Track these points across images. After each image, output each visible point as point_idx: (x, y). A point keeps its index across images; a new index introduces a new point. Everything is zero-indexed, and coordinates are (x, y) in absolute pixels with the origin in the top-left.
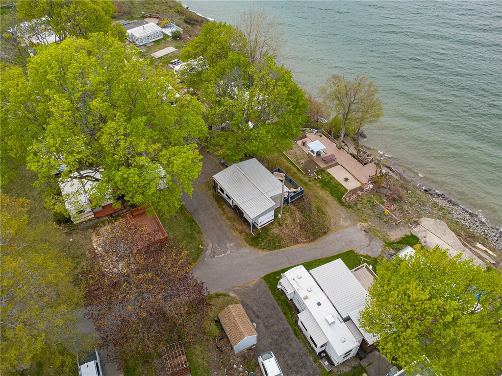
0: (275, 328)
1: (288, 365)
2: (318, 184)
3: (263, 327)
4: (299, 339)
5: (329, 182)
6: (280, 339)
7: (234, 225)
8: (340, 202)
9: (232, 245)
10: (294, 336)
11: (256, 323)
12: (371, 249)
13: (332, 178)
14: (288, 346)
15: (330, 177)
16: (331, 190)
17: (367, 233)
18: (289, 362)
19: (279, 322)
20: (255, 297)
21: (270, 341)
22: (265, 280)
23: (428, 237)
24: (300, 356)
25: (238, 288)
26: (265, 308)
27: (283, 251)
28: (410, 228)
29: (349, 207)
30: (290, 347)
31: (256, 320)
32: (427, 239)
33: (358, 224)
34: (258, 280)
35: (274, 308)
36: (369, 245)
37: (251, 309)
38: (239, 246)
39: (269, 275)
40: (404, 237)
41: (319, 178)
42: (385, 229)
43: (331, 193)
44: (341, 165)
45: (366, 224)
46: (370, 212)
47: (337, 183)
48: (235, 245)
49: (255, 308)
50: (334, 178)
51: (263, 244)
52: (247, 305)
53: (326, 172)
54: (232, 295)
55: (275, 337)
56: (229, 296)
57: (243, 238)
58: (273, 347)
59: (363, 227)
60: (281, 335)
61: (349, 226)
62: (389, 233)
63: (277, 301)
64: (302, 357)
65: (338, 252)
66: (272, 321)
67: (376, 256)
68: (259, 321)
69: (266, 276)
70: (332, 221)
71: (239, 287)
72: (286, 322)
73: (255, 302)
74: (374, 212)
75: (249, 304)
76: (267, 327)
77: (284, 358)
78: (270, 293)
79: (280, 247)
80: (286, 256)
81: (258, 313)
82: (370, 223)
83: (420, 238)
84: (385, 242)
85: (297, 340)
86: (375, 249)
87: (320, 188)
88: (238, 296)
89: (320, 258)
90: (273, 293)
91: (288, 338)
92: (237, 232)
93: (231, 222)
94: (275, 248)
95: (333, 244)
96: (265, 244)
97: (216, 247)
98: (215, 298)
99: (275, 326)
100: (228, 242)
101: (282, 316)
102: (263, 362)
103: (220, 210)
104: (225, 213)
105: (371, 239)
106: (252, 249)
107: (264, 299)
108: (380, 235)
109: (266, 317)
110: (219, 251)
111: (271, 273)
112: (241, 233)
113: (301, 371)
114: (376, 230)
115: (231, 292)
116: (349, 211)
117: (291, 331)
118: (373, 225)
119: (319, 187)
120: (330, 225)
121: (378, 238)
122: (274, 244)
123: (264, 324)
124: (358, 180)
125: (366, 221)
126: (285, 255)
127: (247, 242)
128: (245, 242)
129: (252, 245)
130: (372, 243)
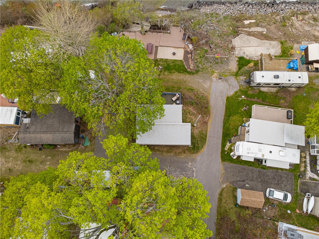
0: (255, 176)
1: (276, 184)
2: (166, 73)
3: (251, 182)
4: (268, 169)
5: (168, 65)
6: (262, 178)
7: (175, 152)
8: (190, 73)
9: (190, 164)
10: (264, 170)
11: (247, 184)
12: (233, 86)
13: (166, 60)
14: (268, 177)
15: (165, 61)
16: (176, 70)
17: (221, 79)
18: (276, 182)
19: (253, 172)
20: (232, 174)
21: (260, 184)
22: (224, 162)
23: (245, 52)
24: (276, 175)
25: (221, 180)
26: (241, 174)
27: (209, 136)
28: (234, 54)
29: (197, 72)
30: (269, 176)
31: (245, 183)
32: (247, 53)
33: (213, 78)
34: (221, 165)
35: (244, 169)
36: (230, 85)
37: (237, 181)
38: (193, 160)
39: (222, 157)
40: (238, 63)
41: (161, 69)
42: (226, 67)
43: (178, 72)
44: (160, 46)
45: (215, 74)
46: (209, 64)
47: (172, 61)
48: (192, 162)
49: (238, 179)
50: (167, 59)
51: (200, 145)
52: (234, 181)
53: (159, 60)
54: (224, 186)
55: (260, 180)
56: (224, 188)
57: (189, 154)
58: (264, 185)
59: (216, 77)
60: (261, 176)
61: (210, 84)
62: (230, 68)
63: (241, 164)
64: (277, 175)
65: (224, 105)
66: (250, 175)
67: (238, 88)
68: (246, 182)
69: (222, 159)
70: (201, 90)
71: (221, 178)
72: (255, 169)
73: (234, 176)
74: (211, 62)
75: (234, 180)
76: (252, 180)
77: (272, 183)
78: (234, 165)
79: (206, 136)
80: (214, 137)
81: (242, 179)
82: (216, 72)
83: (243, 56)
84: (234, 75)
85: (268, 170)
86: (234, 84)
87: (170, 74)
88: (226, 183)
89: (223, 119)
90: (235, 163)
91: (264, 174)
92: (183, 154)
93: (172, 152)
94: (205, 140)
95: (218, 103)
96: (201, 144)
97: (186, 174)
98: (222, 197)
99: (254, 176)
100: (186, 165)
101: (251, 168)
102: (274, 197)
103: (158, 153)
104: (162, 152)
105: (226, 81)
106: (199, 154)
107: (236, 170)
108: (228, 74)
109: (247, 177)
110: (190, 174)
111: (221, 155)
112: (185, 153)
113: (283, 180)
114: (223, 73)
115: (222, 186)
116: (200, 74)
117: (262, 170)
118: (219, 71)
119: (168, 75)
120: (203, 94)
121: (228, 77)
122: (203, 138)
123: (250, 180)
124: (179, 48)
125: (213, 72)
126: (212, 137)
127: (193, 153)
128: (192, 155)
129: (197, 152)
130: (230, 83)
